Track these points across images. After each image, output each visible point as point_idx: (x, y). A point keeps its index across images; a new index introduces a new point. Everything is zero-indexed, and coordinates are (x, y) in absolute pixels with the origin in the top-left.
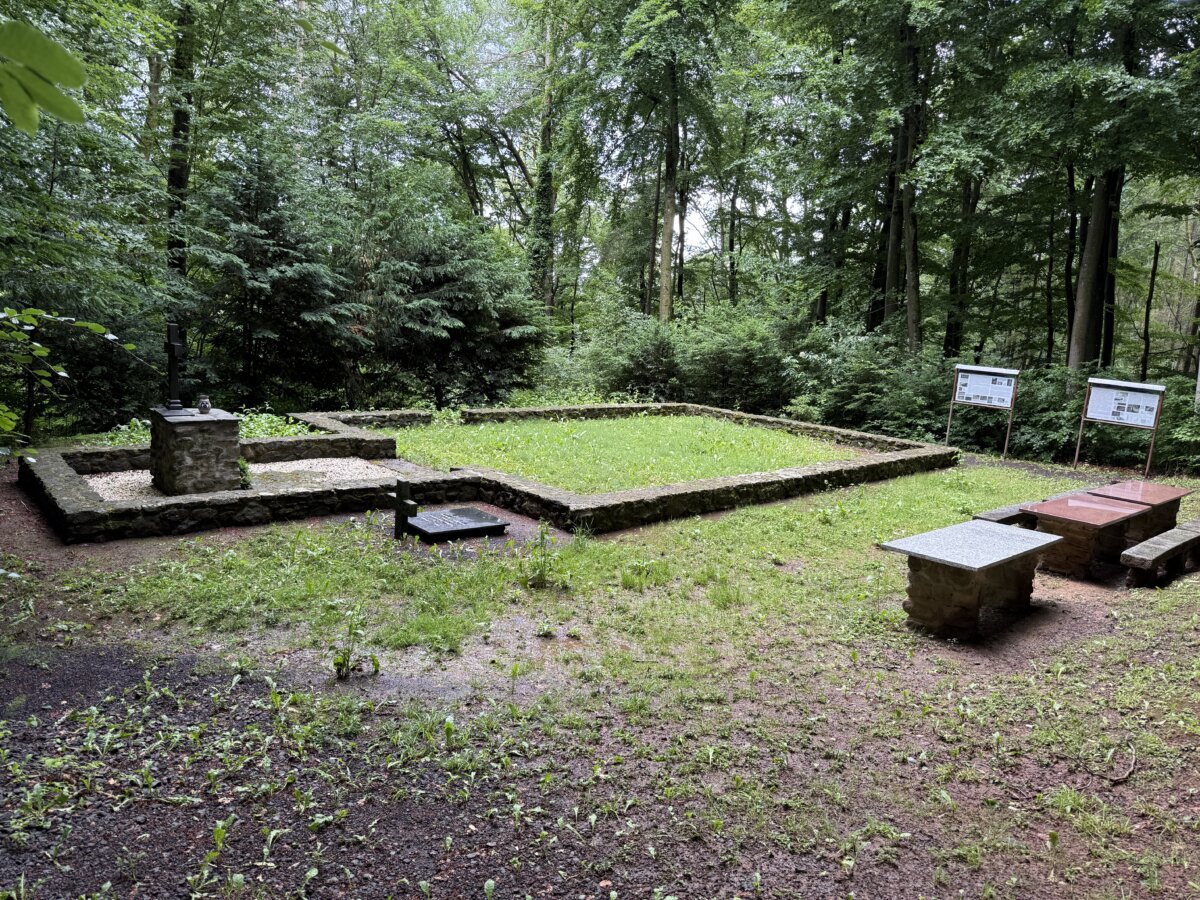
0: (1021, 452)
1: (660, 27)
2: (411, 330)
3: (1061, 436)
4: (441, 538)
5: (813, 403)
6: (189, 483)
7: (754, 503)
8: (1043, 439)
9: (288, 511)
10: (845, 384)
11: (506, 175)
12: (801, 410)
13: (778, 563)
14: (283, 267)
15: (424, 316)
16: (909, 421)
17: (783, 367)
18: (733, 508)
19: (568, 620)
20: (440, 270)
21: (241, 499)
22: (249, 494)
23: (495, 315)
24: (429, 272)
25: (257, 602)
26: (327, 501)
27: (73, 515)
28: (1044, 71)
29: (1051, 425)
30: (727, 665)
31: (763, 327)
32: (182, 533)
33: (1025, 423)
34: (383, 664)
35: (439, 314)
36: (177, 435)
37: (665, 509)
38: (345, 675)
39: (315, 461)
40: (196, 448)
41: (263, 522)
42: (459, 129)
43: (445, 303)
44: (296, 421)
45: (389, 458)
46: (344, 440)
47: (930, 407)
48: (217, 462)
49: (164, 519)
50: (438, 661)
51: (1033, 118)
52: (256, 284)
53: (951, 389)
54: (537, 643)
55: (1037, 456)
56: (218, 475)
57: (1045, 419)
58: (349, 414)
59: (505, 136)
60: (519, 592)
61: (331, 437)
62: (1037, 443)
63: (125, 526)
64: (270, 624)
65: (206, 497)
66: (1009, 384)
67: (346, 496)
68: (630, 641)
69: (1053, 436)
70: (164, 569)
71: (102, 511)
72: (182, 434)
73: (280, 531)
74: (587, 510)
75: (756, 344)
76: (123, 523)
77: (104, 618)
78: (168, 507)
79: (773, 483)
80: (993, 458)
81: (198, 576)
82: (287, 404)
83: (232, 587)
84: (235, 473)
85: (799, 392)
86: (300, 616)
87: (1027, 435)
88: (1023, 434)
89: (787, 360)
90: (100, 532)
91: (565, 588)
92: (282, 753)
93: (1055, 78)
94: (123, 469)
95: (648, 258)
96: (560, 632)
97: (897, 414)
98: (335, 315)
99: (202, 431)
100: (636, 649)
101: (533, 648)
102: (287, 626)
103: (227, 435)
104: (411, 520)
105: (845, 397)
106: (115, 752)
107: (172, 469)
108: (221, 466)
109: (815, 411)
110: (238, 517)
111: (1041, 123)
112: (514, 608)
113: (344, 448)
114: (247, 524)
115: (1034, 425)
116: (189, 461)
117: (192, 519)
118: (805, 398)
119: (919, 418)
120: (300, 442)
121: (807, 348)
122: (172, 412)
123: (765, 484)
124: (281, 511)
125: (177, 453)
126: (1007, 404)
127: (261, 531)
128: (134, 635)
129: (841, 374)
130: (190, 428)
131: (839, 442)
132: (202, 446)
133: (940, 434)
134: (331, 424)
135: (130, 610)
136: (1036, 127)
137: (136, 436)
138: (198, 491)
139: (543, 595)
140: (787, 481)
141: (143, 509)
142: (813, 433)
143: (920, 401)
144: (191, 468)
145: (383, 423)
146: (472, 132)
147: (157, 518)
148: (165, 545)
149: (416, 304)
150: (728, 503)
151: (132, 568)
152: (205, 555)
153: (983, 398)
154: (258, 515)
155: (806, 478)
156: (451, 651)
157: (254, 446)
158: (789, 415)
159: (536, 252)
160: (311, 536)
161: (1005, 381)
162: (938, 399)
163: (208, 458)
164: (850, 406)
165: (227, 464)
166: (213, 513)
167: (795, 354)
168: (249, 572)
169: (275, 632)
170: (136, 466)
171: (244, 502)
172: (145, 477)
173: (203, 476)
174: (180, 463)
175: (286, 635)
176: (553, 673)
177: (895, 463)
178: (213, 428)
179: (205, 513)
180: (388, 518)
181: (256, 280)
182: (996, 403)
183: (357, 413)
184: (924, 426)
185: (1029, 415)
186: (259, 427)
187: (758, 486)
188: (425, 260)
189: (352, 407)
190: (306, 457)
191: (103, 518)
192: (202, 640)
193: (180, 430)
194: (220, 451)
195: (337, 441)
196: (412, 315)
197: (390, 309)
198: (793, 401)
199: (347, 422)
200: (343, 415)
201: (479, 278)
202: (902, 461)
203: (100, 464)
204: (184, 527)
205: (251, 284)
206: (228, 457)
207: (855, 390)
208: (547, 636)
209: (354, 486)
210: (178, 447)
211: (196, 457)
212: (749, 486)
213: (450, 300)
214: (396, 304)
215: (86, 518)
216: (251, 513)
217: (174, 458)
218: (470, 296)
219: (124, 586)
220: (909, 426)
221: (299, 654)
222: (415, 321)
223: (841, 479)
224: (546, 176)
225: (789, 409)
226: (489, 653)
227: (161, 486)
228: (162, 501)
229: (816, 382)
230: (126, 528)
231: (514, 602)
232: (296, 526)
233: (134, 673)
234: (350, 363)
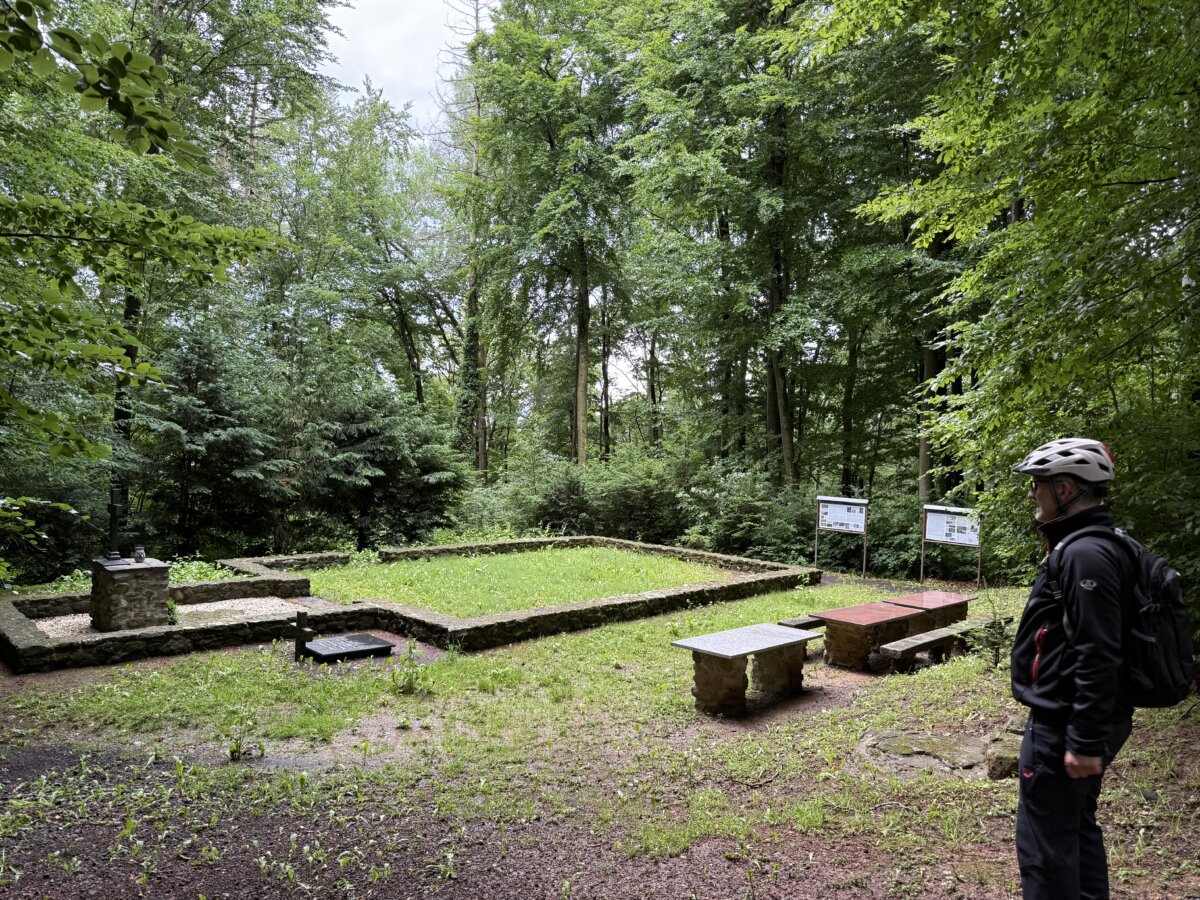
0: (879, 571)
1: (564, 213)
2: (335, 480)
3: (909, 556)
4: (332, 659)
5: (704, 533)
6: (124, 622)
7: (618, 621)
8: (898, 559)
9: (207, 642)
10: (732, 515)
11: (442, 332)
12: (693, 539)
13: (618, 667)
14: (218, 432)
15: (348, 468)
16: (784, 546)
17: (678, 501)
18: (598, 626)
19: (425, 716)
20: (363, 427)
21: (167, 633)
22: (174, 628)
23: (414, 463)
24: (353, 429)
25: (174, 711)
26: (241, 633)
27: (25, 651)
29: (903, 546)
30: (541, 740)
31: (658, 467)
32: (115, 663)
33: (882, 546)
34: (267, 750)
35: (361, 465)
36: (114, 581)
37: (536, 628)
38: (235, 757)
39: (237, 601)
40: (131, 592)
41: (185, 651)
42: (397, 294)
43: (368, 455)
44: (223, 566)
45: (303, 596)
46: (263, 582)
47: (803, 533)
48: (149, 603)
49: (100, 651)
50: (312, 747)
52: (193, 447)
53: (815, 518)
54: (394, 733)
55: (894, 574)
56: (148, 614)
57: (896, 542)
58: (272, 559)
59: (440, 299)
60: (389, 697)
61: (252, 580)
62: (892, 562)
63: (68, 658)
64: (183, 726)
65: (137, 632)
66: (861, 511)
67: (257, 628)
68: (471, 729)
69: (904, 556)
70: (99, 690)
71: (48, 645)
72: (119, 581)
73: (199, 658)
74: (463, 630)
75: (652, 482)
76: (65, 656)
77: (49, 726)
78: (104, 640)
79: (637, 603)
80: (855, 577)
81: (126, 694)
82: (217, 551)
83: (154, 701)
84: (164, 612)
85: (694, 523)
86: (207, 719)
87: (883, 557)
88: (881, 555)
89: (680, 495)
90: (46, 663)
91: (429, 693)
92: (180, 800)
94: (65, 614)
96: (415, 725)
97: (774, 540)
98: (264, 471)
99: (137, 577)
100: (474, 734)
101: (391, 735)
102: (196, 727)
103: (158, 580)
104: (308, 645)
105: (732, 526)
106: (59, 803)
107: (109, 610)
108: (151, 607)
109: (706, 540)
110: (164, 648)
112: (383, 709)
113: (263, 589)
114: (172, 653)
115: (889, 547)
116: (124, 603)
117: (124, 650)
118: (697, 528)
119: (793, 543)
120: (224, 585)
121: (696, 485)
122: (110, 563)
123: (629, 604)
124: (201, 642)
125: (114, 597)
126: (861, 529)
127: (182, 659)
128: (73, 737)
129: (727, 506)
130: (126, 575)
131: (721, 566)
132: (136, 590)
133: (810, 558)
134: (255, 568)
135: (70, 720)
136: (865, 298)
137: (79, 584)
138: (130, 627)
139: (410, 699)
140: (651, 601)
141: (83, 643)
142: (699, 559)
143: (793, 528)
144: (126, 609)
145: (302, 565)
147: (94, 651)
148: (100, 672)
149: (340, 457)
150: (595, 621)
151: (72, 690)
152: (134, 678)
153: (842, 524)
154: (181, 645)
155: (670, 598)
156: (324, 740)
157: (183, 589)
158: (684, 544)
159: (465, 402)
160: (225, 661)
161: (857, 509)
162: (807, 525)
163: (141, 600)
164: (736, 535)
165: (157, 605)
166: (142, 645)
167: (687, 490)
168: (169, 689)
169: (186, 731)
170: (76, 611)
171: (169, 635)
172: (85, 619)
173: (136, 615)
174: (116, 605)
175: (193, 733)
176: (402, 753)
177: (755, 583)
178: (146, 575)
179: (135, 645)
180: (290, 646)
181: (193, 443)
182: (852, 529)
183: (281, 557)
184: (796, 550)
185: (885, 538)
186: (189, 573)
187: (623, 605)
188: (349, 418)
189: (277, 551)
190: (229, 598)
191: (49, 651)
192: (128, 738)
193: (117, 577)
194: (152, 594)
195: (257, 582)
196: (336, 467)
197: (317, 463)
198: (687, 531)
199: (270, 566)
200: (266, 560)
201: (398, 432)
202: (762, 581)
203: (46, 610)
204: (117, 658)
205: (188, 447)
206: (158, 599)
207: (739, 520)
208: (404, 728)
209: (264, 619)
210: (116, 592)
211: (130, 599)
212: (615, 606)
213: (372, 452)
214: (323, 458)
215: (35, 652)
216: (174, 645)
217: (111, 601)
218: (390, 448)
219: (65, 703)
220: (786, 551)
221: (204, 745)
222: (339, 472)
223: (701, 598)
224: (473, 335)
225: (684, 538)
226: (355, 740)
227: (96, 626)
228: (99, 637)
229: (706, 514)
230: (68, 659)
231: (383, 705)
232: (212, 653)
233: (73, 760)
234: (278, 512)
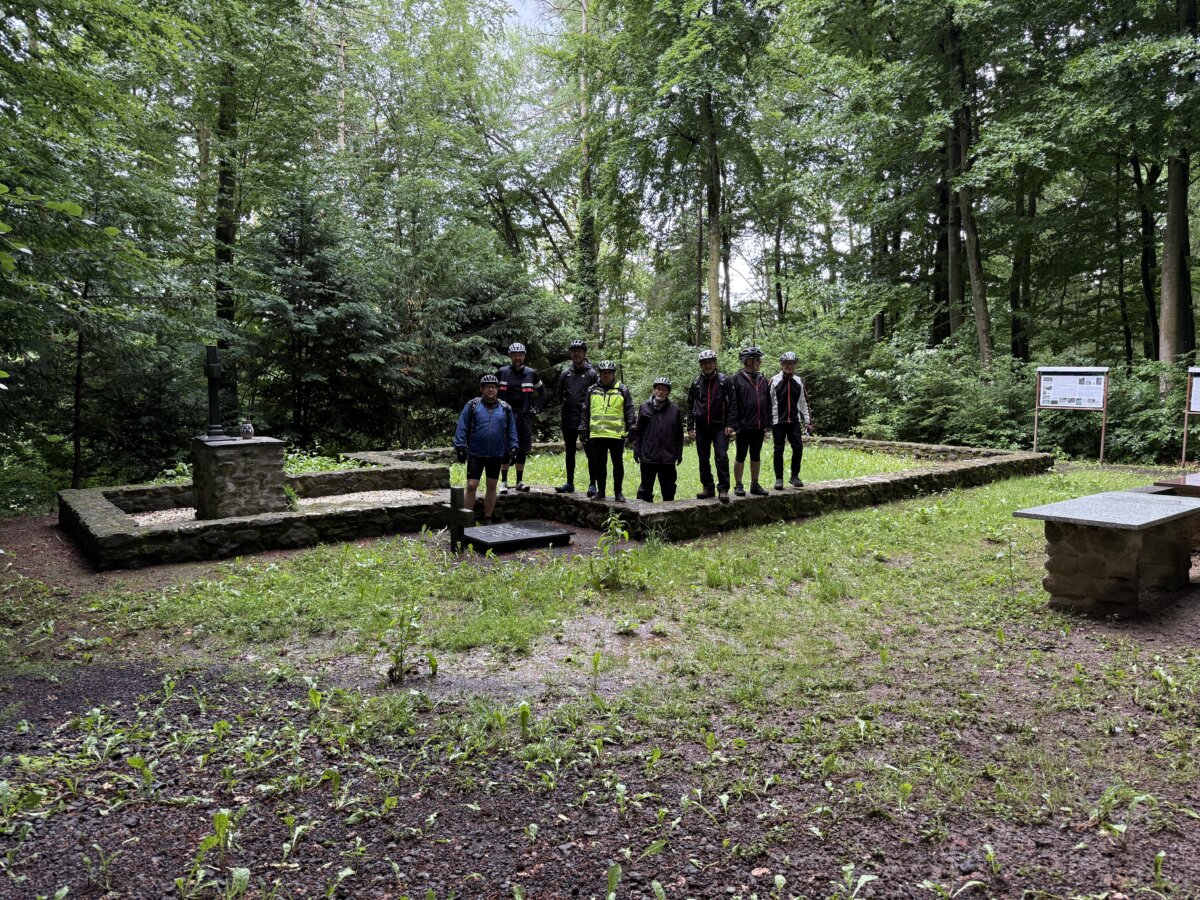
0: (1119, 456)
1: (695, 62)
2: (462, 369)
3: (1163, 435)
4: (505, 548)
5: (884, 422)
6: (233, 511)
7: (841, 509)
8: (1142, 439)
9: (337, 532)
10: (918, 400)
11: (548, 234)
12: (872, 429)
13: (880, 559)
14: (329, 309)
15: (474, 354)
16: (991, 432)
17: (848, 387)
18: (818, 514)
19: (650, 618)
20: (488, 308)
21: (285, 520)
22: (294, 515)
23: (545, 350)
24: (476, 310)
25: (300, 612)
26: (378, 520)
27: (107, 540)
28: (1103, 55)
29: (1147, 424)
30: (847, 656)
31: (825, 348)
32: (223, 557)
33: (1119, 425)
34: (441, 667)
35: (488, 352)
36: (217, 459)
37: (743, 514)
38: (395, 679)
39: (367, 494)
40: (239, 474)
41: (310, 544)
42: (500, 193)
43: (494, 340)
44: (347, 459)
45: (443, 488)
46: (395, 471)
47: (1012, 416)
48: (261, 488)
49: (202, 542)
50: (505, 661)
51: (1095, 104)
52: (302, 326)
53: (1034, 395)
54: (617, 641)
55: (1137, 458)
56: (262, 502)
57: (1143, 418)
58: (402, 452)
59: (546, 196)
60: (591, 593)
61: (382, 469)
62: (1136, 444)
63: (163, 551)
64: (316, 633)
65: (248, 519)
66: (1098, 382)
67: (398, 515)
68: (726, 637)
69: (1152, 435)
70: (201, 588)
71: (135, 534)
72: (223, 459)
73: (326, 551)
74: (659, 514)
75: (817, 365)
76: (159, 547)
77: (131, 634)
78: (206, 529)
79: (858, 488)
80: (1088, 463)
81: (237, 593)
82: (338, 446)
83: (272, 600)
84: (281, 500)
85: (868, 411)
86: (347, 623)
87: (1123, 437)
88: (1118, 436)
89: (851, 380)
90: (134, 557)
91: (643, 589)
92: (319, 752)
93: (1116, 59)
94: (166, 507)
95: (696, 301)
96: (643, 630)
97: (977, 426)
98: (382, 354)
99: (245, 455)
100: (733, 643)
101: (614, 645)
102: (333, 635)
103: (270, 458)
104: (468, 532)
105: (920, 413)
107: (214, 496)
108: (265, 492)
109: (888, 429)
110: (283, 539)
111: (1105, 109)
112: (588, 609)
113: (396, 479)
114: (293, 546)
115: (1130, 426)
116: (231, 487)
117: (233, 542)
118: (876, 417)
119: (1002, 428)
120: (351, 474)
121: (873, 367)
122: (213, 438)
124: (330, 532)
125: (218, 479)
126: (1099, 404)
127: (307, 553)
128: (161, 650)
129: (911, 390)
130: (232, 452)
131: (919, 457)
132: (245, 471)
133: (1026, 444)
134: (387, 460)
135: (159, 627)
137: (182, 477)
138: (238, 514)
139: (618, 596)
140: (874, 485)
141: (180, 531)
142: (889, 451)
143: (1001, 409)
144: (234, 494)
145: (435, 458)
146: (512, 194)
147: (195, 541)
148: (202, 568)
149: (464, 342)
150: (812, 509)
151: (165, 589)
152: (246, 574)
153: (1071, 400)
154: (304, 536)
155: (895, 483)
156: (520, 651)
157: (303, 479)
158: (859, 435)
159: (582, 299)
160: (363, 555)
161: (1093, 379)
163: (251, 484)
164: (926, 423)
165: (272, 490)
166: (255, 535)
167: (861, 373)
168: (293, 585)
169: (319, 641)
170: (180, 504)
171: (288, 522)
172: (190, 513)
173: (247, 503)
174: (222, 489)
175: (329, 644)
176: (640, 667)
177: (987, 467)
178: (256, 452)
179: (247, 535)
181: (301, 321)
182: (1086, 405)
183: (409, 451)
184: (1008, 437)
185: (1124, 415)
187: (842, 490)
188: (473, 300)
189: (404, 447)
190: (357, 490)
191: (137, 541)
192: (237, 651)
193: (220, 454)
194: (264, 476)
195: (388, 472)
196: (460, 353)
197: (441, 350)
198: (862, 421)
199: (402, 458)
200: (394, 453)
201: (529, 312)
202: (994, 466)
203: (143, 502)
204: (225, 551)
205: (297, 326)
206: (272, 482)
207: (929, 405)
208: (627, 634)
209: (406, 504)
210: (220, 472)
211: (239, 482)
212: (833, 490)
213: (498, 338)
214: (446, 344)
215: (119, 542)
216: (297, 535)
217: (215, 484)
218: (519, 331)
219: (155, 604)
220: (991, 437)
221: (346, 660)
222: (464, 360)
223: (931, 485)
225: (859, 429)
226: (561, 651)
227: (199, 517)
228: (200, 524)
229: (885, 400)
230: (163, 552)
231: (587, 603)
232: (344, 545)
233: (155, 683)
234: (401, 407)
